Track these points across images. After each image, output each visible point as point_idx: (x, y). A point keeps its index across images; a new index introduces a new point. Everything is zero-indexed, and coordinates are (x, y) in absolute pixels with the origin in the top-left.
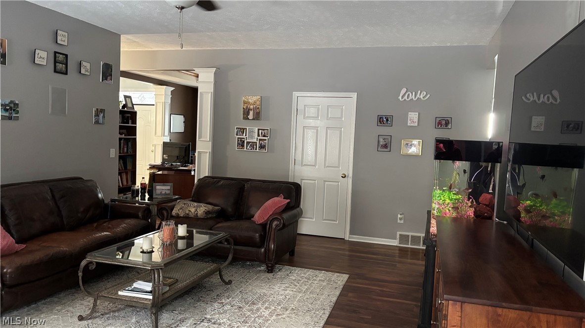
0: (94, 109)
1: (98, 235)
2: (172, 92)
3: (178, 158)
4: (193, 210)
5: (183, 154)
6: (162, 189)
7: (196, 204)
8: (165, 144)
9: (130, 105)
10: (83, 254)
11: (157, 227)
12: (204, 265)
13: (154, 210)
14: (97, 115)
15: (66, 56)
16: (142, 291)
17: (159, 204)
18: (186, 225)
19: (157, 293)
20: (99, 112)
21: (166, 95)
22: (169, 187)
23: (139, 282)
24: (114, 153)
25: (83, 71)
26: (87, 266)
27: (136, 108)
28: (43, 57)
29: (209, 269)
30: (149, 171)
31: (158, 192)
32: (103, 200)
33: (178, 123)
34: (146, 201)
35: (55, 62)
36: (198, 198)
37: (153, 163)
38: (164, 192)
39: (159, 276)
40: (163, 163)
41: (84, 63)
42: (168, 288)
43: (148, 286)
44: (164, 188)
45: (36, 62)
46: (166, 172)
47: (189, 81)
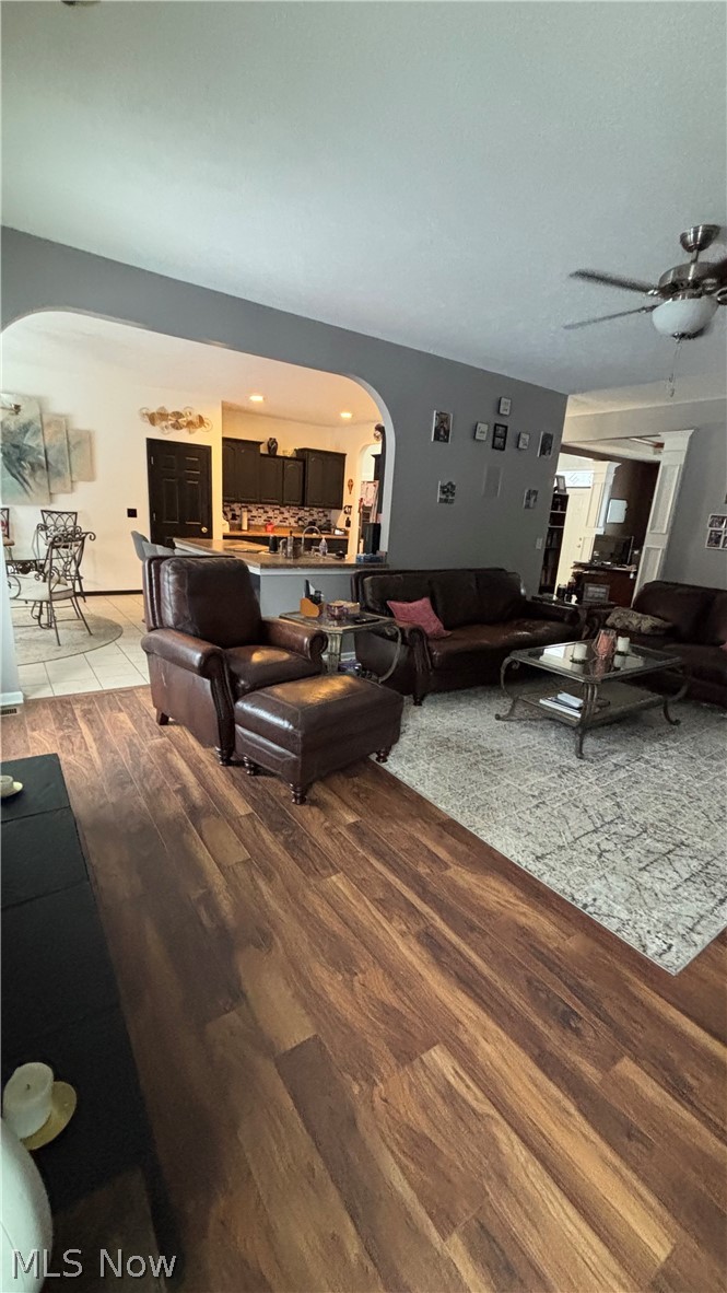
0: (526, 491)
1: (520, 633)
2: (617, 469)
3: (612, 557)
4: (635, 622)
5: (620, 551)
6: (596, 592)
7: (640, 615)
8: (597, 537)
9: (562, 488)
10: (507, 650)
11: (583, 636)
12: (645, 692)
13: (583, 615)
14: (528, 498)
15: (506, 427)
16: (568, 704)
17: (590, 609)
18: (628, 639)
19: (587, 712)
20: (532, 493)
21: (608, 473)
22: (604, 590)
23: (565, 694)
24: (540, 544)
25: (521, 446)
26: (510, 665)
27: (568, 492)
28: (484, 431)
29: (651, 699)
30: (572, 570)
31: (590, 594)
32: (525, 597)
33: (618, 511)
34: (573, 603)
35: (495, 436)
36: (642, 607)
37: (579, 561)
38: (596, 596)
39: (593, 693)
40: (592, 560)
41: (523, 436)
42: (597, 710)
43: (577, 702)
44: (598, 590)
45: (477, 437)
46: (593, 572)
47: (645, 454)
